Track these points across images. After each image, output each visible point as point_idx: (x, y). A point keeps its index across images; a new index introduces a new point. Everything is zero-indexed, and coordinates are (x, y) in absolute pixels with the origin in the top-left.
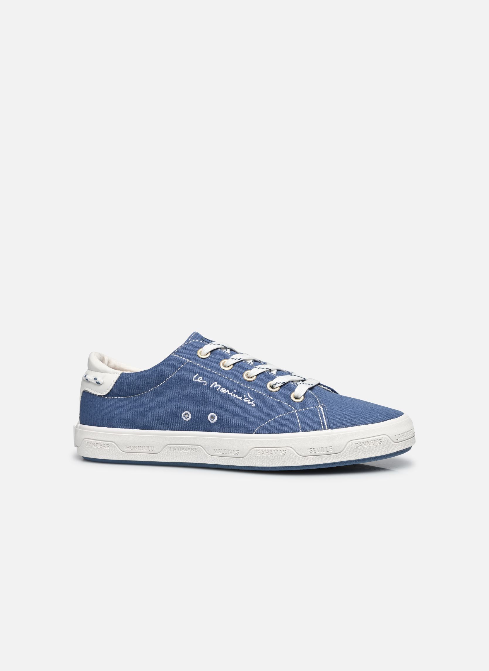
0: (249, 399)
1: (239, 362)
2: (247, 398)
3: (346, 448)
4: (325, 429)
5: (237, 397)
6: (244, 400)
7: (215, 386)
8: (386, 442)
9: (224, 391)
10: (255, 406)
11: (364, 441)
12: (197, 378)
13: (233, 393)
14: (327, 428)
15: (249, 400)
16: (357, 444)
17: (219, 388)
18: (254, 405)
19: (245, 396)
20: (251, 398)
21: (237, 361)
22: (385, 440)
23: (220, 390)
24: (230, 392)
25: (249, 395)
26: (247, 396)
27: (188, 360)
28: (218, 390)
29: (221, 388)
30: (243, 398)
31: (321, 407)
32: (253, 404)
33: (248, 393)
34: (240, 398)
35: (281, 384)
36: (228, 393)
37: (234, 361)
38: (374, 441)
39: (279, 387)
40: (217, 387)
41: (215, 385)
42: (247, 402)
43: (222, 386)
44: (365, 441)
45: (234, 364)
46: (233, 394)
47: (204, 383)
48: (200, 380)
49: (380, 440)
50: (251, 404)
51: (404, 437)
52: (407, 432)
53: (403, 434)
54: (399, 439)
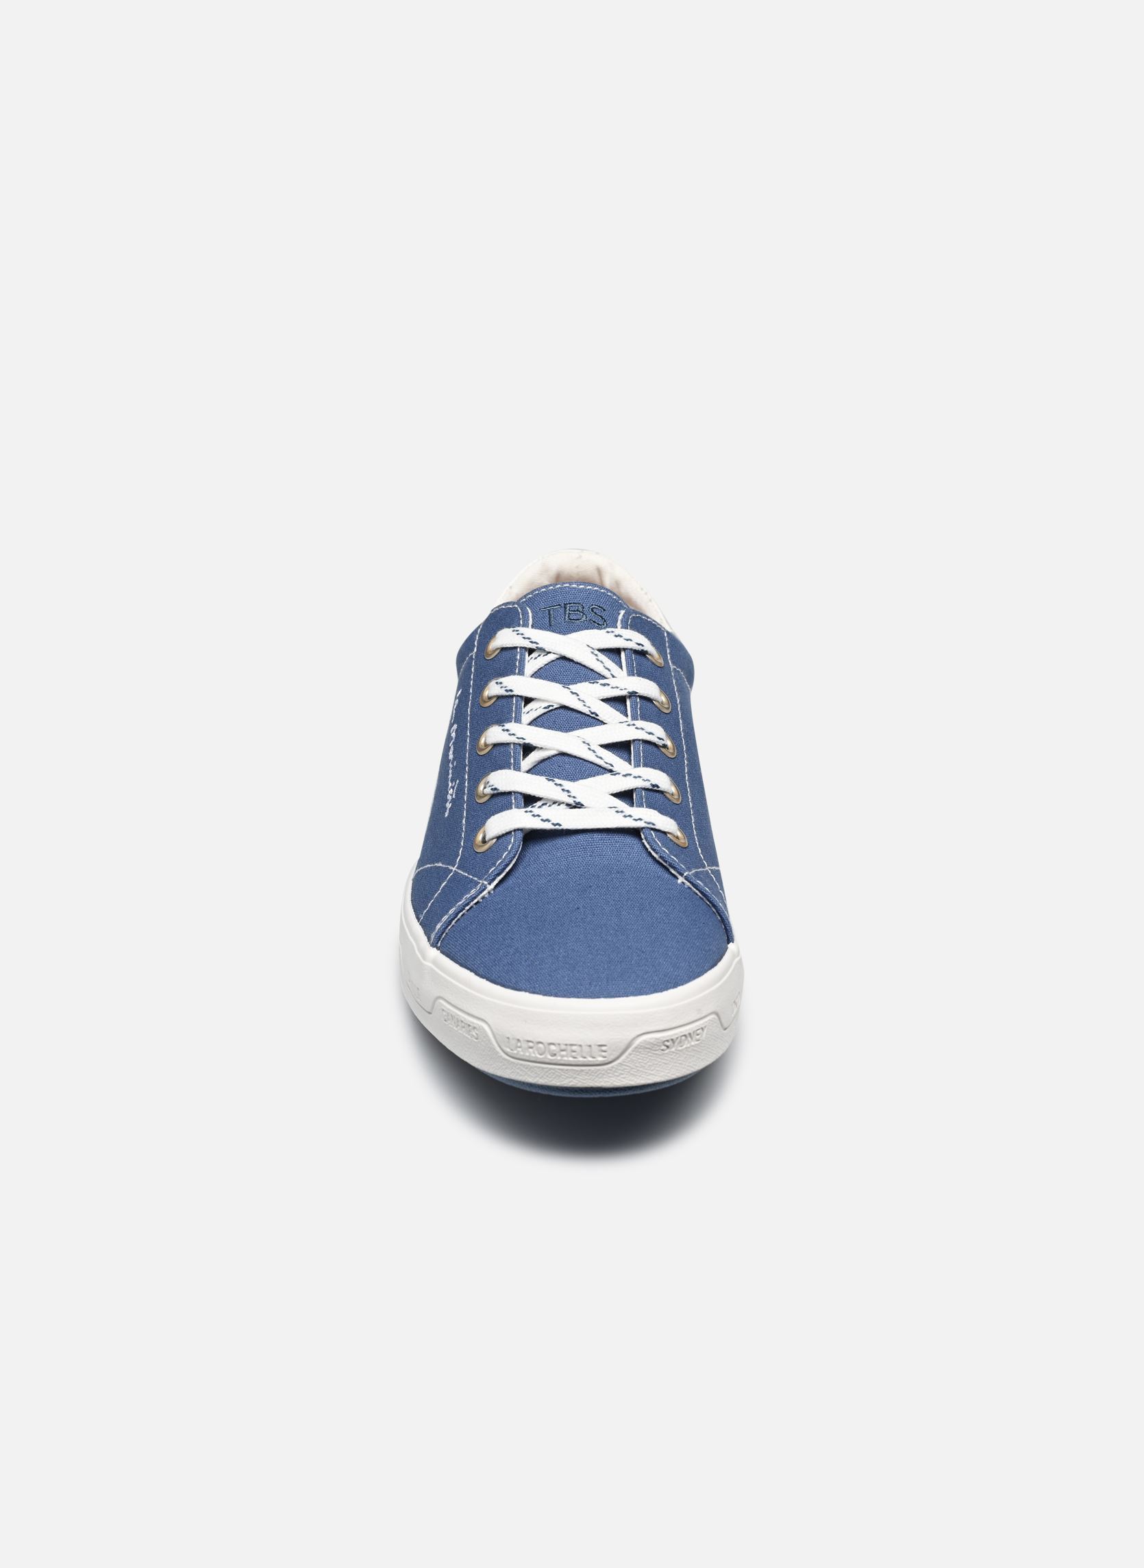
0: (452, 794)
1: (506, 696)
2: (452, 792)
5: (450, 779)
7: (452, 734)
9: (451, 752)
11: (453, 1012)
14: (432, 941)
15: (451, 799)
16: (445, 1014)
17: (451, 743)
18: (446, 816)
19: (454, 784)
20: (453, 797)
21: (503, 692)
25: (455, 787)
27: (475, 650)
31: (479, 886)
32: (448, 811)
33: (458, 782)
34: (450, 785)
35: (490, 790)
36: (450, 761)
37: (498, 690)
38: (466, 1026)
40: (452, 739)
41: (453, 731)
44: (455, 1013)
45: (498, 698)
46: (451, 768)
49: (475, 1030)
51: (534, 1053)
52: (546, 1045)
53: (531, 1044)
54: (515, 1052)
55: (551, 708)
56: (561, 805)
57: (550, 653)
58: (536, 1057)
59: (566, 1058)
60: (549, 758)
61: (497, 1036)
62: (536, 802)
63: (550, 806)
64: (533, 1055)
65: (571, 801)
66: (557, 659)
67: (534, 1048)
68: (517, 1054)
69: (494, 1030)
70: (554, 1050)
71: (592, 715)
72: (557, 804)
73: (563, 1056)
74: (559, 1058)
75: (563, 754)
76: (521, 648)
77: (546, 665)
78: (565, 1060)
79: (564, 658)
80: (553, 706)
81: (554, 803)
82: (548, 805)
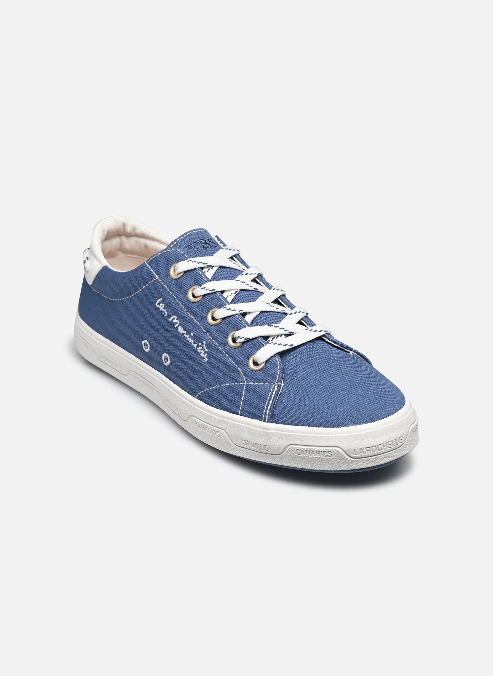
0: (203, 349)
1: (211, 293)
2: (202, 348)
3: (285, 452)
4: (265, 421)
5: (192, 342)
6: (198, 349)
7: (174, 321)
8: (338, 456)
9: (181, 330)
10: (207, 362)
11: (307, 449)
12: (159, 304)
13: (189, 336)
14: (267, 420)
15: (203, 351)
16: (299, 451)
17: (177, 325)
18: (206, 360)
19: (200, 344)
20: (206, 350)
21: (208, 292)
22: (337, 454)
23: (177, 327)
24: (187, 334)
25: (204, 345)
26: (202, 346)
27: (157, 277)
28: (175, 326)
29: (179, 325)
30: (198, 347)
31: (276, 386)
32: (206, 358)
33: (204, 342)
34: (195, 345)
35: (243, 340)
36: (184, 334)
37: (204, 292)
38: (321, 452)
39: (240, 343)
40: (176, 323)
41: (174, 319)
42: (200, 353)
43: (180, 323)
44: (309, 449)
45: (204, 296)
46: (189, 338)
47: (165, 313)
48: (162, 307)
49: (330, 452)
50: (203, 358)
51: (370, 452)
52: (376, 446)
53: (368, 449)
54: (359, 455)
55: (237, 292)
56: (282, 336)
57: (214, 266)
58: (372, 454)
59: (386, 449)
60: (257, 316)
61: (346, 451)
62: (268, 338)
63: (277, 338)
64: (370, 453)
65: (287, 332)
66: (218, 268)
67: (370, 450)
68: (360, 456)
69: (344, 449)
70: (381, 447)
71: (255, 290)
72: (280, 336)
73: (385, 449)
74: (383, 450)
75: (262, 312)
76: (198, 268)
77: (215, 273)
78: (386, 450)
79: (221, 267)
80: (237, 291)
81: (278, 336)
82: (275, 338)
